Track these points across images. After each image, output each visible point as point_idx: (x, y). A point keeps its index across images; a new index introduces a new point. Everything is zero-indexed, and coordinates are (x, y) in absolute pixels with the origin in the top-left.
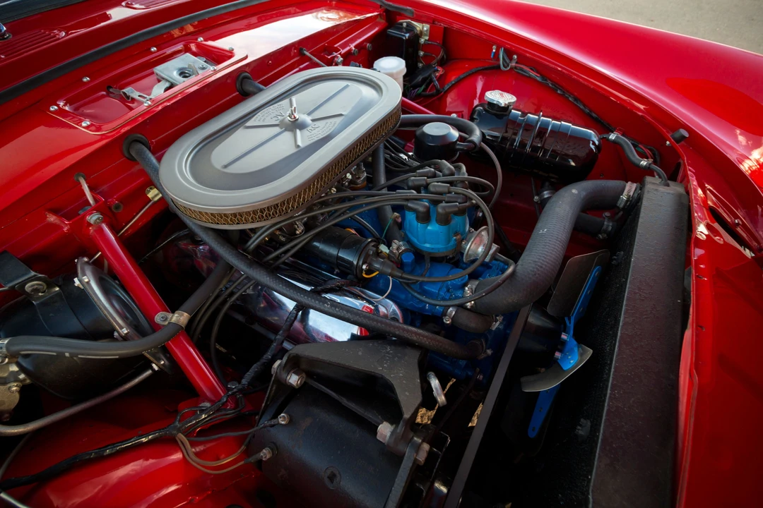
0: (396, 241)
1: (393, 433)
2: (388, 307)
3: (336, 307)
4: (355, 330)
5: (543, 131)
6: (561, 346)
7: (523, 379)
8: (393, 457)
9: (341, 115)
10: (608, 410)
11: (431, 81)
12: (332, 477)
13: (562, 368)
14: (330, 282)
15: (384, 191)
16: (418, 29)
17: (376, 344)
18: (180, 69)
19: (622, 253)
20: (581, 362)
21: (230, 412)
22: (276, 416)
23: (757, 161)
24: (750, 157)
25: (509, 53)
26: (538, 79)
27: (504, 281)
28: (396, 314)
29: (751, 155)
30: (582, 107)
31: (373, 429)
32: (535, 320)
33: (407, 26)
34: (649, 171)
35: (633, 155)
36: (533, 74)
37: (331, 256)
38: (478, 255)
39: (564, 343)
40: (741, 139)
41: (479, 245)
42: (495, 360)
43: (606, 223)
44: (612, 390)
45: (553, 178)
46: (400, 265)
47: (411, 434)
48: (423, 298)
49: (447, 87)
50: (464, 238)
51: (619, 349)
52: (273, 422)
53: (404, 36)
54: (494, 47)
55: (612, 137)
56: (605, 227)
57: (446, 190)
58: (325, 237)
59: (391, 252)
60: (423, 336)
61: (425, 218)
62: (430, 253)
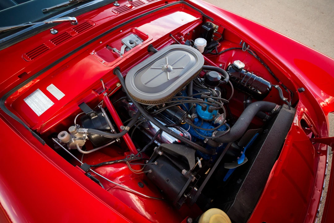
0: (193, 114)
1: (186, 173)
2: (187, 134)
3: (173, 133)
4: (177, 140)
5: (252, 79)
6: (240, 155)
7: (225, 164)
8: (185, 178)
9: (183, 68)
10: (247, 178)
11: (215, 49)
12: (168, 180)
13: (238, 163)
14: (171, 124)
15: (192, 98)
16: (214, 26)
17: (183, 146)
18: (130, 40)
19: (268, 130)
20: (243, 163)
21: (139, 158)
22: (154, 161)
23: (327, 103)
24: (324, 101)
25: (246, 45)
26: (256, 57)
27: (225, 134)
28: (190, 137)
29: (325, 100)
30: (269, 71)
31: (181, 171)
32: (233, 145)
33: (210, 25)
34: (285, 102)
35: (282, 96)
36: (254, 54)
37: (172, 115)
38: (219, 122)
39: (241, 155)
40: (322, 94)
41: (220, 119)
42: (218, 156)
43: (267, 116)
44: (249, 173)
45: (252, 96)
46: (193, 121)
47: (191, 174)
48: (199, 134)
49: (220, 53)
50: (216, 116)
51: (255, 162)
52: (153, 163)
53: (208, 29)
54: (242, 40)
55: (276, 86)
56: (266, 117)
57: (213, 102)
58: (171, 109)
59: (191, 117)
60: (197, 146)
61: (204, 109)
62: (203, 119)
